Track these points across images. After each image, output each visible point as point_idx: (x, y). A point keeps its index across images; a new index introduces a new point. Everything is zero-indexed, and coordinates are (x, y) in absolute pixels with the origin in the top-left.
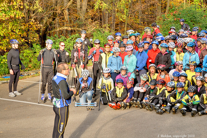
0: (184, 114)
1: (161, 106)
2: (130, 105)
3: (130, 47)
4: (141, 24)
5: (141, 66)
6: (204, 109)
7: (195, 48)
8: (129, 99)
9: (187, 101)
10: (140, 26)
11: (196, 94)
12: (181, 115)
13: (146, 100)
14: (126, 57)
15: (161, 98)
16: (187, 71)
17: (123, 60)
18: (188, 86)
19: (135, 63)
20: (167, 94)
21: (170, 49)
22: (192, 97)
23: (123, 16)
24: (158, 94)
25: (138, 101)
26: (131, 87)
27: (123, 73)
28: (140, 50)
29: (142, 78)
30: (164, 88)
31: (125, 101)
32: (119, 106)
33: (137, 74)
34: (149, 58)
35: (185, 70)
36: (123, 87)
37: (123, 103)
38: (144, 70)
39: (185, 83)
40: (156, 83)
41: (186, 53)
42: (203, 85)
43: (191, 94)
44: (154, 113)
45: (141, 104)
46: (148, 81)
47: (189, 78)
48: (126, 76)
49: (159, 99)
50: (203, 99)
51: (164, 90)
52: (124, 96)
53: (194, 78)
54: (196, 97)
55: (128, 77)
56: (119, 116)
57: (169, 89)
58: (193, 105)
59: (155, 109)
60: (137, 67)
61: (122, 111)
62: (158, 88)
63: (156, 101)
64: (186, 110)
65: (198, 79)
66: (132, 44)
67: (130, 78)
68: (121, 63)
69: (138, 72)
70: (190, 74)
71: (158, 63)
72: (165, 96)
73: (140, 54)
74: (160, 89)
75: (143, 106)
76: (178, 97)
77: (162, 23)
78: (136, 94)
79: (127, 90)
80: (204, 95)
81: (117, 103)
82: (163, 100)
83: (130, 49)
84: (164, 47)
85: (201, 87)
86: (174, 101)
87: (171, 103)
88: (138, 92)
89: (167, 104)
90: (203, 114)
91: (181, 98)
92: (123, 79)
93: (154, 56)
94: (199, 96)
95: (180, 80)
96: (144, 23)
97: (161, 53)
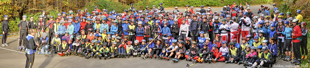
0: (100, 58)
1: (88, 54)
2: (70, 54)
3: (71, 20)
4: (77, 7)
5: (76, 31)
6: (111, 55)
7: (106, 21)
8: (69, 50)
9: (102, 51)
10: (76, 9)
11: (107, 47)
12: (99, 59)
13: (79, 51)
14: (68, 26)
15: (88, 49)
16: (102, 34)
17: (66, 28)
18: (103, 42)
19: (73, 29)
20: (91, 47)
21: (93, 22)
22: (105, 49)
23: (66, 3)
24: (86, 47)
25: (75, 51)
26: (71, 43)
27: (66, 35)
28: (76, 22)
29: (77, 38)
30: (90, 44)
31: (67, 51)
32: (64, 54)
33: (75, 35)
34: (81, 27)
35: (101, 34)
36: (66, 43)
37: (66, 52)
38: (78, 33)
39: (101, 41)
40: (85, 41)
41: (102, 24)
42: (111, 42)
43: (104, 47)
44: (84, 58)
45: (77, 53)
46: (80, 39)
47: (104, 38)
48: (68, 37)
49: (87, 50)
50: (111, 49)
51: (89, 45)
52: (67, 49)
53: (106, 38)
54: (107, 48)
55: (69, 37)
56: (64, 60)
57: (93, 44)
58: (106, 53)
59: (85, 56)
60: (74, 32)
61: (65, 57)
62: (86, 44)
63: (85, 51)
64: (101, 56)
65: (108, 38)
66: (72, 19)
67: (70, 38)
68: (65, 29)
69: (75, 34)
70: (104, 36)
71: (86, 29)
72: (90, 48)
73: (76, 24)
74: (87, 44)
75: (77, 54)
76: (97, 49)
77: (89, 7)
78: (74, 47)
79: (68, 45)
80: (111, 47)
81: (62, 52)
82: (89, 50)
83: (71, 21)
84: (89, 20)
85: (110, 43)
86: (95, 51)
87: (93, 52)
88: (75, 46)
89: (91, 53)
90: (111, 58)
91: (99, 49)
92: (66, 39)
93: (84, 25)
94: (109, 48)
95: (98, 39)
96: (78, 7)
97: (88, 24)
